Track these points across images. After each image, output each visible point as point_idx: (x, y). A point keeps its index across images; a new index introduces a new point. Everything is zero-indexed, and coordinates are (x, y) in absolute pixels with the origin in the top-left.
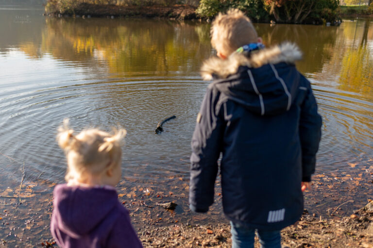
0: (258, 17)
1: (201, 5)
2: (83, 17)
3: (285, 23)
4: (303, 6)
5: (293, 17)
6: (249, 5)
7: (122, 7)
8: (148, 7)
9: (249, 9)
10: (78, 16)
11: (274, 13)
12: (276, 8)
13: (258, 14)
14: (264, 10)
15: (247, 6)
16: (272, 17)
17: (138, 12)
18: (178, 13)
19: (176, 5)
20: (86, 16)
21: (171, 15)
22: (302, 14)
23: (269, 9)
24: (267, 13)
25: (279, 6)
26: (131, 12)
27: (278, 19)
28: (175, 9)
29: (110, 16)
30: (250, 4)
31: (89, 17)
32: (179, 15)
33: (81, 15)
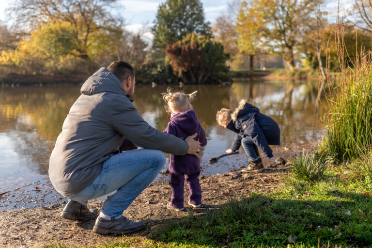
0: (169, 80)
2: (13, 86)
3: (191, 84)
4: (204, 70)
5: (197, 79)
6: (161, 71)
7: (49, 76)
8: (74, 75)
9: (162, 74)
10: (7, 85)
11: (182, 77)
12: (183, 72)
13: (169, 77)
14: (173, 75)
15: (159, 72)
16: (180, 80)
17: (64, 79)
20: (15, 84)
22: (204, 76)
23: (178, 73)
24: (176, 77)
25: (185, 71)
26: (59, 80)
27: (185, 81)
29: (38, 84)
31: (18, 85)
33: (10, 84)
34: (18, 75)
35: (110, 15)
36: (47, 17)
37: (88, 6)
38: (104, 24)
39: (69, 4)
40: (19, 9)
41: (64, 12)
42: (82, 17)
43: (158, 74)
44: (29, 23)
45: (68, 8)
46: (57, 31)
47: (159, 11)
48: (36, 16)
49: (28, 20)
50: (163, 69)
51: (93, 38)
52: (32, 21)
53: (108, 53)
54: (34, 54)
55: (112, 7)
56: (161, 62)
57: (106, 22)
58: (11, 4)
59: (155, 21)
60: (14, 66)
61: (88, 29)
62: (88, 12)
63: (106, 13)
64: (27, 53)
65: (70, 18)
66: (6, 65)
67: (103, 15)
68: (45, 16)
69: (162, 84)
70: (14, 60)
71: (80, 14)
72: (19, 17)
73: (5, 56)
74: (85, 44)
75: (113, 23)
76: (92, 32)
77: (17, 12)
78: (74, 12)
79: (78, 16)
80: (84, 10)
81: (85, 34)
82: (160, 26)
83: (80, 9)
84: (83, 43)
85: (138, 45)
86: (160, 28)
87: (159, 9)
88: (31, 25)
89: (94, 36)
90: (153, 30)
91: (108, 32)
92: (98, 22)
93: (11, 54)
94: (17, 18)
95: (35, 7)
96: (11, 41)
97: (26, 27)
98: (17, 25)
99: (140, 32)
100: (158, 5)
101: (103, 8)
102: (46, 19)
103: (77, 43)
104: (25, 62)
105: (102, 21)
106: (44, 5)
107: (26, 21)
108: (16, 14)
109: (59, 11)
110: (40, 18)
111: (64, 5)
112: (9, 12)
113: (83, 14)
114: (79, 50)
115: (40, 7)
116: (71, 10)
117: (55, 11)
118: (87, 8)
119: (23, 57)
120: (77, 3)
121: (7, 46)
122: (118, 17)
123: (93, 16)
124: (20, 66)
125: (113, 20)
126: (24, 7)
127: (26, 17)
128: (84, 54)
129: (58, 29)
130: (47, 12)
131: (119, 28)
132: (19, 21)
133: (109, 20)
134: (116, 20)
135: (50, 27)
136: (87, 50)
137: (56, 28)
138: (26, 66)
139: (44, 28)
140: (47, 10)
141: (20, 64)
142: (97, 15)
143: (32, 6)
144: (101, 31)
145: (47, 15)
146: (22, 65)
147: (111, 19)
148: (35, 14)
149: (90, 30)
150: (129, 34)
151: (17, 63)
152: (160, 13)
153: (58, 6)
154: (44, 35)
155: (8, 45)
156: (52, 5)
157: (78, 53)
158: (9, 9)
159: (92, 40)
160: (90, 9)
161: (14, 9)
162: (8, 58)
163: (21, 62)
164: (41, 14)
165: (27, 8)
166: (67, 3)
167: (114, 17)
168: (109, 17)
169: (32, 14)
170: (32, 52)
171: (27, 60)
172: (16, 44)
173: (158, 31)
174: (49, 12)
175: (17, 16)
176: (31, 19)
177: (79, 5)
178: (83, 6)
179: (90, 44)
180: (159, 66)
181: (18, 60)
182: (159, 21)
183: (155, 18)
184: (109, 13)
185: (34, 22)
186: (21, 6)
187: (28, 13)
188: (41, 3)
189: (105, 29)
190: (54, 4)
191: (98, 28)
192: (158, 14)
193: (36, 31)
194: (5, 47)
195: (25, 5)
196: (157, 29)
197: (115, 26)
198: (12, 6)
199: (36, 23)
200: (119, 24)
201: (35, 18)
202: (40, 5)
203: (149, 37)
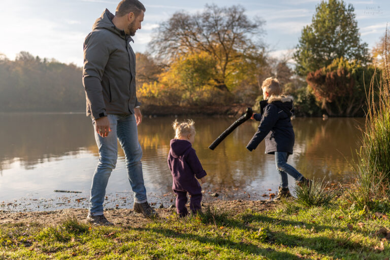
0: (311, 112)
1: (256, 103)
2: (150, 117)
3: (338, 116)
4: (353, 101)
5: (345, 111)
6: (301, 101)
7: (184, 107)
8: (208, 107)
9: (302, 105)
10: (145, 116)
11: (326, 108)
12: (327, 103)
13: (311, 109)
14: (316, 106)
15: (299, 103)
16: (324, 112)
17: (199, 111)
18: (236, 111)
19: (235, 104)
20: (153, 116)
21: (229, 112)
22: (353, 108)
23: (321, 104)
24: (319, 108)
25: (330, 101)
26: (193, 111)
27: (330, 113)
28: (232, 108)
29: (174, 115)
30: (303, 101)
31: (155, 116)
32: (237, 113)
33: (148, 116)
34: (156, 106)
35: (251, 43)
36: (188, 48)
37: (228, 35)
38: (244, 52)
39: (209, 34)
40: (161, 42)
41: (203, 42)
42: (222, 46)
43: (298, 104)
44: (170, 54)
45: (207, 38)
46: (194, 62)
47: (303, 34)
48: (176, 48)
49: (169, 52)
50: (304, 99)
51: (232, 67)
52: (173, 53)
53: (248, 83)
54: (172, 85)
55: (253, 33)
56: (302, 92)
57: (247, 50)
58: (154, 37)
59: (298, 45)
60: (153, 97)
61: (227, 58)
62: (227, 41)
63: (247, 40)
64: (166, 84)
65: (210, 49)
66: (146, 97)
67: (244, 42)
68: (185, 47)
69: (302, 116)
70: (153, 92)
71: (220, 43)
72: (161, 49)
73: (145, 88)
74: (224, 74)
75: (254, 51)
76: (231, 61)
77: (160, 44)
78: (213, 41)
79: (217, 45)
80: (224, 39)
81: (223, 63)
82: (304, 51)
83: (220, 39)
84: (221, 72)
85: (283, 74)
86: (303, 54)
87: (303, 32)
88: (172, 56)
89: (233, 65)
90: (296, 56)
91: (248, 60)
92: (240, 50)
93: (151, 86)
94: (160, 50)
95: (177, 39)
96: (153, 73)
97: (167, 58)
98: (159, 57)
99: (285, 59)
100: (303, 28)
101: (244, 34)
102: (186, 50)
103: (214, 73)
104: (163, 94)
105: (242, 49)
106: (185, 36)
107: (168, 53)
108: (159, 47)
109: (198, 41)
110: (181, 50)
111: (204, 35)
112: (152, 45)
113: (222, 43)
114: (216, 80)
115: (180, 38)
116: (210, 39)
117: (195, 42)
118: (226, 36)
119: (162, 89)
120: (216, 32)
121: (149, 79)
122: (259, 44)
123: (232, 44)
124: (158, 98)
125: (254, 48)
126: (166, 40)
127: (168, 49)
128: (222, 84)
129: (195, 60)
130: (188, 43)
131: (261, 55)
132: (161, 52)
133: (250, 48)
134: (257, 47)
135: (188, 58)
136: (225, 80)
137: (193, 59)
138: (163, 98)
139: (184, 59)
140: (187, 41)
141: (158, 96)
142: (236, 44)
143: (173, 38)
144: (240, 61)
145: (187, 46)
146: (160, 96)
147: (252, 46)
148: (176, 46)
149: (229, 59)
150: (274, 61)
151: (156, 95)
152: (304, 36)
153: (199, 36)
154: (182, 66)
155: (150, 77)
156: (192, 36)
157: (216, 83)
158: (153, 43)
159: (230, 69)
160: (230, 38)
161: (158, 42)
162: (148, 89)
163: (159, 93)
164: (182, 45)
165: (169, 40)
166: (207, 33)
167: (255, 44)
168: (249, 44)
169: (174, 46)
170: (170, 83)
171: (165, 92)
172: (158, 76)
173: (301, 57)
174: (189, 42)
175: (159, 49)
176: (173, 51)
177: (219, 34)
178: (222, 35)
179: (229, 74)
180: (299, 96)
181: (157, 92)
182: (302, 45)
183: (299, 43)
184: (249, 40)
185: (175, 53)
186: (164, 38)
187: (169, 46)
188: (183, 35)
189: (244, 57)
190: (194, 34)
191: (238, 56)
192: (302, 38)
193: (175, 62)
194: (147, 80)
195: (167, 37)
196: (300, 55)
197: (256, 53)
198: (156, 39)
199: (177, 54)
200: (260, 51)
201: (175, 49)
202: (181, 36)
203: (292, 64)
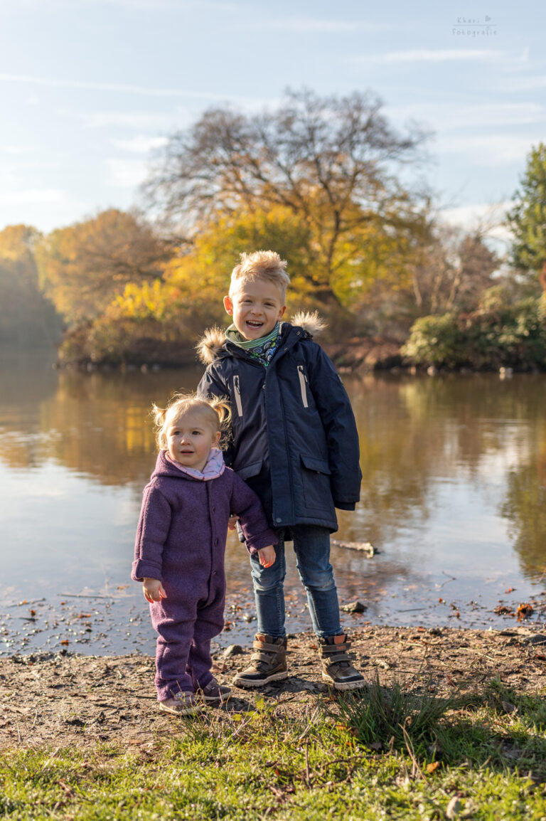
1: (413, 336)
2: (144, 369)
6: (526, 333)
9: (529, 343)
10: (131, 368)
15: (522, 337)
18: (359, 355)
19: (356, 340)
20: (150, 366)
21: (340, 360)
28: (350, 349)
30: (531, 332)
31: (156, 368)
32: (362, 360)
33: (139, 365)
34: (160, 342)
35: (397, 185)
36: (238, 197)
37: (340, 164)
38: (381, 208)
39: (292, 161)
40: (173, 180)
41: (278, 183)
42: (324, 193)
43: (518, 341)
44: (194, 213)
45: (288, 173)
46: (256, 232)
47: (531, 165)
48: (210, 197)
49: (193, 206)
50: (534, 328)
51: (348, 246)
52: (202, 210)
53: (389, 286)
54: (198, 290)
55: (403, 162)
56: (528, 310)
57: (387, 203)
58: (155, 170)
59: (517, 193)
60: (151, 319)
61: (338, 221)
62: (339, 181)
63: (388, 179)
64: (183, 288)
65: (294, 200)
66: (132, 320)
67: (378, 185)
68: (232, 194)
69: (529, 370)
70: (152, 306)
71: (320, 186)
72: (173, 198)
73: (132, 296)
74: (329, 263)
75: (405, 205)
76: (346, 229)
77: (169, 187)
78: (303, 180)
79: (313, 190)
80: (330, 174)
81: (328, 237)
82: (532, 206)
83: (319, 174)
84: (324, 259)
85: (475, 263)
86: (529, 213)
87: (531, 159)
88: (199, 218)
89: (352, 241)
90: (513, 218)
91: (390, 230)
92: (368, 204)
93: (145, 290)
94: (169, 203)
95: (212, 174)
96: (151, 260)
97: (186, 223)
98: (167, 218)
99: (480, 227)
100: (530, 150)
101: (380, 165)
102: (235, 201)
103: (305, 261)
104: (176, 311)
105: (375, 200)
106: (231, 167)
107: (188, 211)
108: (166, 194)
109: (265, 180)
110: (221, 201)
111: (279, 165)
112: (150, 189)
113: (326, 187)
114: (309, 278)
115: (221, 173)
116: (295, 176)
117: (256, 181)
118: (336, 169)
119: (175, 299)
120: (311, 158)
121: (141, 273)
122: (416, 190)
123: (352, 187)
124: (164, 321)
125: (404, 198)
126: (184, 176)
127: (189, 199)
128: (323, 288)
129: (259, 226)
130: (239, 186)
131: (421, 217)
132: (171, 207)
133: (394, 198)
134: (412, 197)
135: (239, 223)
136: (332, 278)
137: (254, 224)
138: (177, 321)
139: (230, 224)
140: (238, 179)
141: (163, 315)
142: (361, 187)
143: (203, 172)
144: (369, 230)
145: (236, 190)
146: (168, 316)
147: (401, 194)
148: (209, 192)
149: (343, 225)
150: (451, 232)
151: (158, 314)
152: (533, 170)
153: (267, 167)
154: (225, 243)
155: (144, 269)
156: (251, 168)
157: (310, 288)
158: (151, 183)
159: (344, 251)
160: (345, 173)
161: (163, 181)
162: (138, 299)
163: (167, 310)
164: (224, 189)
165: (191, 178)
166: (287, 160)
167: (407, 188)
168: (394, 189)
169: (203, 192)
170: (194, 284)
171: (181, 306)
172: (163, 266)
173: (523, 223)
174: (243, 183)
175: (168, 198)
176: (201, 203)
177: (317, 163)
178: (325, 166)
179: (342, 264)
180: (521, 320)
181: (162, 305)
182: (528, 193)
183: (521, 188)
184: (394, 178)
185: (207, 211)
186: (178, 172)
187: (193, 191)
188: (226, 164)
189: (381, 221)
190: (254, 163)
191: (364, 219)
192: (528, 174)
193: (209, 232)
194: (137, 277)
195: (187, 170)
196: (522, 215)
197: (410, 213)
198: (159, 174)
199: (211, 213)
200: (419, 206)
201: (207, 200)
202: (222, 168)
203: (501, 241)
